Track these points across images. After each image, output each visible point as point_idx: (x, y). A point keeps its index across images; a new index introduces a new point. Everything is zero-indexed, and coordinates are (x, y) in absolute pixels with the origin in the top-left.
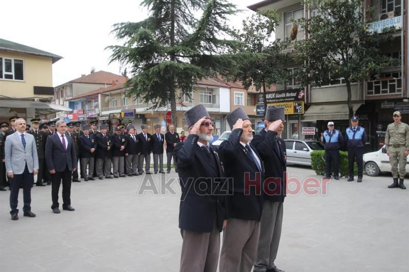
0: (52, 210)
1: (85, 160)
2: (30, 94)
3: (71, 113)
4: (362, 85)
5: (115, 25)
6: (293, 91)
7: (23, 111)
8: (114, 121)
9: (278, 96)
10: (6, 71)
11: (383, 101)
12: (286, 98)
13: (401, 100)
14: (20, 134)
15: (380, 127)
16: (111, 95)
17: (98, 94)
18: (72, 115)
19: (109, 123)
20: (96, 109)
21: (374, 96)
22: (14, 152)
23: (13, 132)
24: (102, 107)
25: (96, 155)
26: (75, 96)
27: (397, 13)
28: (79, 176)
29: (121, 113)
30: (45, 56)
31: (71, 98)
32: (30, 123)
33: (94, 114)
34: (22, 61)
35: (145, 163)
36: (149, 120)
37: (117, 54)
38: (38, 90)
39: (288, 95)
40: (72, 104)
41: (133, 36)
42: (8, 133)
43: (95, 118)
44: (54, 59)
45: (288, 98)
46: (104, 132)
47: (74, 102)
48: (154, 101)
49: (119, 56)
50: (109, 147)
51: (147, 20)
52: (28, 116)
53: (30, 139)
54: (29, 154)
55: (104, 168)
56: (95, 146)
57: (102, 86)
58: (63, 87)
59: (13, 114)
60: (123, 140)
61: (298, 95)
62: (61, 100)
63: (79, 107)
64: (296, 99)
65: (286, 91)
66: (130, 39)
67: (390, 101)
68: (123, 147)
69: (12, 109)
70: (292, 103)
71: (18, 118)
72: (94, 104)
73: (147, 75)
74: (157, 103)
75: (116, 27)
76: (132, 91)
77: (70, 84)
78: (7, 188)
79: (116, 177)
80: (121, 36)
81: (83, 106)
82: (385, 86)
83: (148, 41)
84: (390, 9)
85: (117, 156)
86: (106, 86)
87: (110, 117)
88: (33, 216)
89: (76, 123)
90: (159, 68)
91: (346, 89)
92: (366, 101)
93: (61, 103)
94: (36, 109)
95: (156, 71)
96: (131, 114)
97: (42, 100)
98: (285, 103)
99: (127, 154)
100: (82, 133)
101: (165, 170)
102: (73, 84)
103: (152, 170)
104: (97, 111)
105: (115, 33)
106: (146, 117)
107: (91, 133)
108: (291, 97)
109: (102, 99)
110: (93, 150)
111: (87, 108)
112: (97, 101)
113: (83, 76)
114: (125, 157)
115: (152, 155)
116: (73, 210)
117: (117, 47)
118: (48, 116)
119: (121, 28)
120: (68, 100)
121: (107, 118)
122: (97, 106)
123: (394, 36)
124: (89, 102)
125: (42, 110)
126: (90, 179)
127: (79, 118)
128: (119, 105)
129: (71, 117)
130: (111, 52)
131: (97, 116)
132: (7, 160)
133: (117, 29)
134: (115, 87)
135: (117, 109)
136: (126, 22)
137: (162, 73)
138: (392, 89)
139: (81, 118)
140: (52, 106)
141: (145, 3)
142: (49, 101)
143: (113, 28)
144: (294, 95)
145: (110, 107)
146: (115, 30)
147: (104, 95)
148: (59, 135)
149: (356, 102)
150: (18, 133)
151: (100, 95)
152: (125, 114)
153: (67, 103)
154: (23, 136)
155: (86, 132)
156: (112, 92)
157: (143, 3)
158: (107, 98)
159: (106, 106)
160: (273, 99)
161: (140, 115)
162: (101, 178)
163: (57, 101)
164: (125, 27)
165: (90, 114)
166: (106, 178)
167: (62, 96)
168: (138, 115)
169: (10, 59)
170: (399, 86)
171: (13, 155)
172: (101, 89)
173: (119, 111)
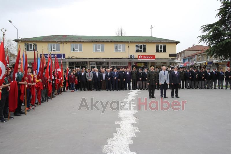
0: (171, 97)
1: (187, 81)
2: (168, 57)
3: (183, 63)
5: (202, 26)
7: (165, 63)
8: (202, 66)
10: (160, 49)
14: (164, 71)
16: (201, 55)
17: (195, 55)
18: (184, 64)
19: (200, 67)
20: (194, 61)
22: (162, 77)
23: (162, 70)
24: (197, 60)
25: (192, 80)
26: (185, 56)
28: (184, 87)
29: (206, 63)
30: (174, 42)
31: (184, 57)
32: (167, 67)
33: (193, 63)
34: (165, 45)
35: (214, 84)
36: (220, 66)
37: (202, 39)
38: (171, 55)
40: (184, 60)
41: (210, 30)
42: (160, 71)
43: (194, 65)
44: (177, 43)
46: (195, 71)
47: (185, 59)
48: (221, 57)
49: (203, 40)
50: (197, 77)
51: (218, 21)
52: (167, 65)
53: (167, 73)
54: (166, 78)
55: (194, 85)
56: (192, 76)
57: (198, 51)
58: (181, 53)
59: (162, 64)
60: (204, 74)
62: (180, 58)
63: (187, 61)
66: (209, 32)
68: (203, 77)
69: (162, 63)
71: (164, 66)
72: (193, 59)
73: (216, 47)
74: (222, 58)
75: (203, 27)
76: (209, 54)
77: (184, 52)
78: (159, 89)
79: (200, 89)
80: (205, 31)
81: (188, 60)
83: (218, 31)
85: (201, 80)
86: (199, 51)
87: (200, 64)
88: (167, 98)
89: (185, 67)
90: (222, 43)
93: (180, 59)
94: (170, 62)
95: (221, 44)
96: (211, 63)
97: (172, 59)
99: (205, 80)
100: (186, 71)
101: (224, 88)
102: (185, 52)
103: (217, 87)
104: (195, 62)
105: (202, 30)
106: (218, 64)
107: (190, 71)
109: (197, 57)
110: (190, 77)
111: (190, 61)
112: (195, 58)
113: (189, 48)
114: (204, 81)
115: (217, 81)
116: (179, 98)
117: (202, 36)
118: (175, 65)
119: (205, 27)
120: (183, 58)
121: (199, 65)
122: (195, 60)
124: (191, 58)
125: (172, 62)
126: (189, 89)
127: (187, 65)
128: (205, 59)
129: (183, 65)
130: (200, 38)
131: (194, 64)
132: (160, 80)
133: (203, 28)
134: (203, 52)
135: (204, 61)
136: (208, 24)
137: (224, 45)
139: (188, 65)
140: (176, 61)
141: (218, 15)
142: (175, 59)
143: (201, 28)
145: (201, 60)
146: (202, 28)
147: (198, 55)
148: (175, 71)
150: (163, 71)
151: (196, 55)
152: (208, 63)
153: (182, 60)
154: (164, 72)
155: (188, 71)
156: (202, 54)
157: (217, 15)
158: (199, 57)
159: (199, 60)
161: (215, 63)
162: (193, 89)
163: (178, 59)
164: (207, 27)
165: (192, 63)
166: (195, 89)
167: (180, 57)
168: (214, 63)
169: (162, 45)
171: (162, 78)
172: (197, 52)
173: (205, 62)
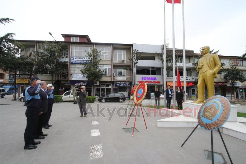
4: (56, 75)
6: (29, 75)
9: (20, 76)
11: (62, 81)
12: (25, 77)
13: (67, 81)
15: (60, 88)
21: (60, 79)
27: (67, 57)
39: (26, 76)
45: (26, 77)
61: (31, 76)
64: (30, 78)
65: (25, 75)
67: (64, 81)
70: (28, 79)
82: (63, 76)
84: (65, 56)
91: (51, 76)
92: (57, 81)
98: (24, 79)
108: (27, 77)
123: (66, 63)
138: (65, 78)
144: (29, 76)
149: (54, 80)
160: (18, 77)
170: (67, 77)
